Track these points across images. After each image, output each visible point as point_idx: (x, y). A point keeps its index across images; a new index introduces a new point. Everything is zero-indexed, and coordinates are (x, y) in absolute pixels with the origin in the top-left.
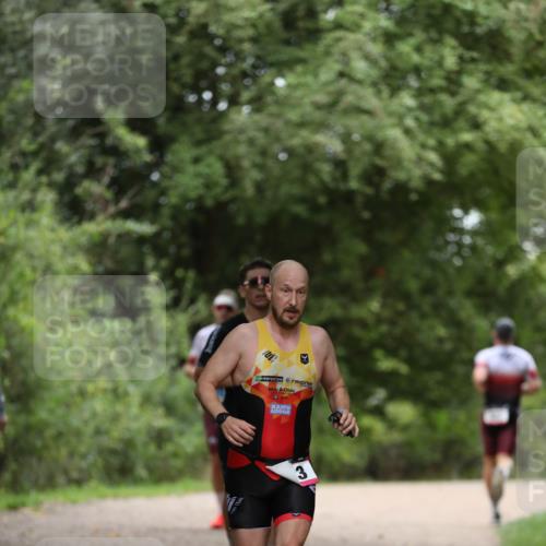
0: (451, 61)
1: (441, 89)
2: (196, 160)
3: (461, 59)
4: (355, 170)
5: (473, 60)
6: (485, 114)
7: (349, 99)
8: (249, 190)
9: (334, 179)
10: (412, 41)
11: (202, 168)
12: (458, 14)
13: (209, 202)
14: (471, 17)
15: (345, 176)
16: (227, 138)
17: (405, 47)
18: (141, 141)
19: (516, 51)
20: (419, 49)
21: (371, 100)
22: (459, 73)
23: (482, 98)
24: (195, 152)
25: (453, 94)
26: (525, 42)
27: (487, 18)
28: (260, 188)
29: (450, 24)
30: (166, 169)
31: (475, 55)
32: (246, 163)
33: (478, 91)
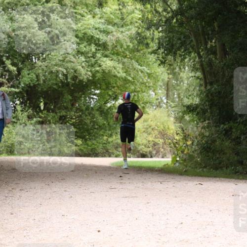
0: (93, 50)
1: (91, 57)
2: (29, 74)
3: (96, 49)
4: (69, 77)
5: (99, 50)
6: (102, 63)
7: (68, 59)
8: (42, 82)
9: (64, 79)
10: (84, 44)
11: (30, 76)
12: (95, 38)
13: (32, 85)
14: (99, 39)
15: (67, 79)
16: (36, 68)
17: (82, 46)
18: (15, 69)
19: (110, 48)
20: (85, 47)
21: (73, 59)
22: (96, 53)
23: (101, 59)
24: (28, 72)
25: (94, 58)
26: (112, 45)
27: (102, 39)
28: (44, 81)
29: (93, 41)
30: (20, 76)
31: (100, 48)
32: (41, 75)
33: (100, 57)
